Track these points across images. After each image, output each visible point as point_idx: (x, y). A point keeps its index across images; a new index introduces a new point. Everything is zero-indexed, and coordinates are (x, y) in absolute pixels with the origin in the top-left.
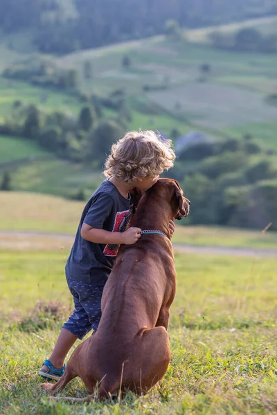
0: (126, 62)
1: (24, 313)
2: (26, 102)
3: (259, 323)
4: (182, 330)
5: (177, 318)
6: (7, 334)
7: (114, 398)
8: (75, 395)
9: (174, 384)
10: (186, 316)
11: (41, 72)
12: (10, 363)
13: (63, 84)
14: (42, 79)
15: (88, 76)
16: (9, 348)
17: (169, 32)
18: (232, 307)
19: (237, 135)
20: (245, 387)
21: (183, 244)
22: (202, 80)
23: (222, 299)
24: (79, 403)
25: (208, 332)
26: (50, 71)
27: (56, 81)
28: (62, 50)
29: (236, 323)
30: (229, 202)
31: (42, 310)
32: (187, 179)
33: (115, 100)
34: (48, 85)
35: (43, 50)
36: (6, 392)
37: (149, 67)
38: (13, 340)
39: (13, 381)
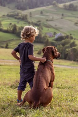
0: (42, 13)
1: (12, 83)
2: (13, 23)
3: (72, 87)
4: (56, 89)
5: (55, 85)
6: (7, 89)
7: (38, 108)
8: (26, 107)
9: (54, 104)
10: (58, 85)
11: (17, 15)
12: (8, 97)
13: (24, 19)
14: (17, 17)
15: (31, 16)
16: (8, 93)
17: (54, 4)
18: (67, 82)
19: (68, 34)
20: (70, 105)
21: (56, 64)
22: (62, 18)
23: (65, 80)
24: (27, 109)
25: (62, 89)
26: (20, 15)
27: (22, 18)
28: (23, 9)
29: (68, 87)
30: (67, 53)
31: (17, 82)
32: (58, 46)
33: (38, 23)
34: (19, 19)
35: (18, 9)
36: (7, 105)
37: (48, 14)
38: (9, 91)
39: (9, 102)
